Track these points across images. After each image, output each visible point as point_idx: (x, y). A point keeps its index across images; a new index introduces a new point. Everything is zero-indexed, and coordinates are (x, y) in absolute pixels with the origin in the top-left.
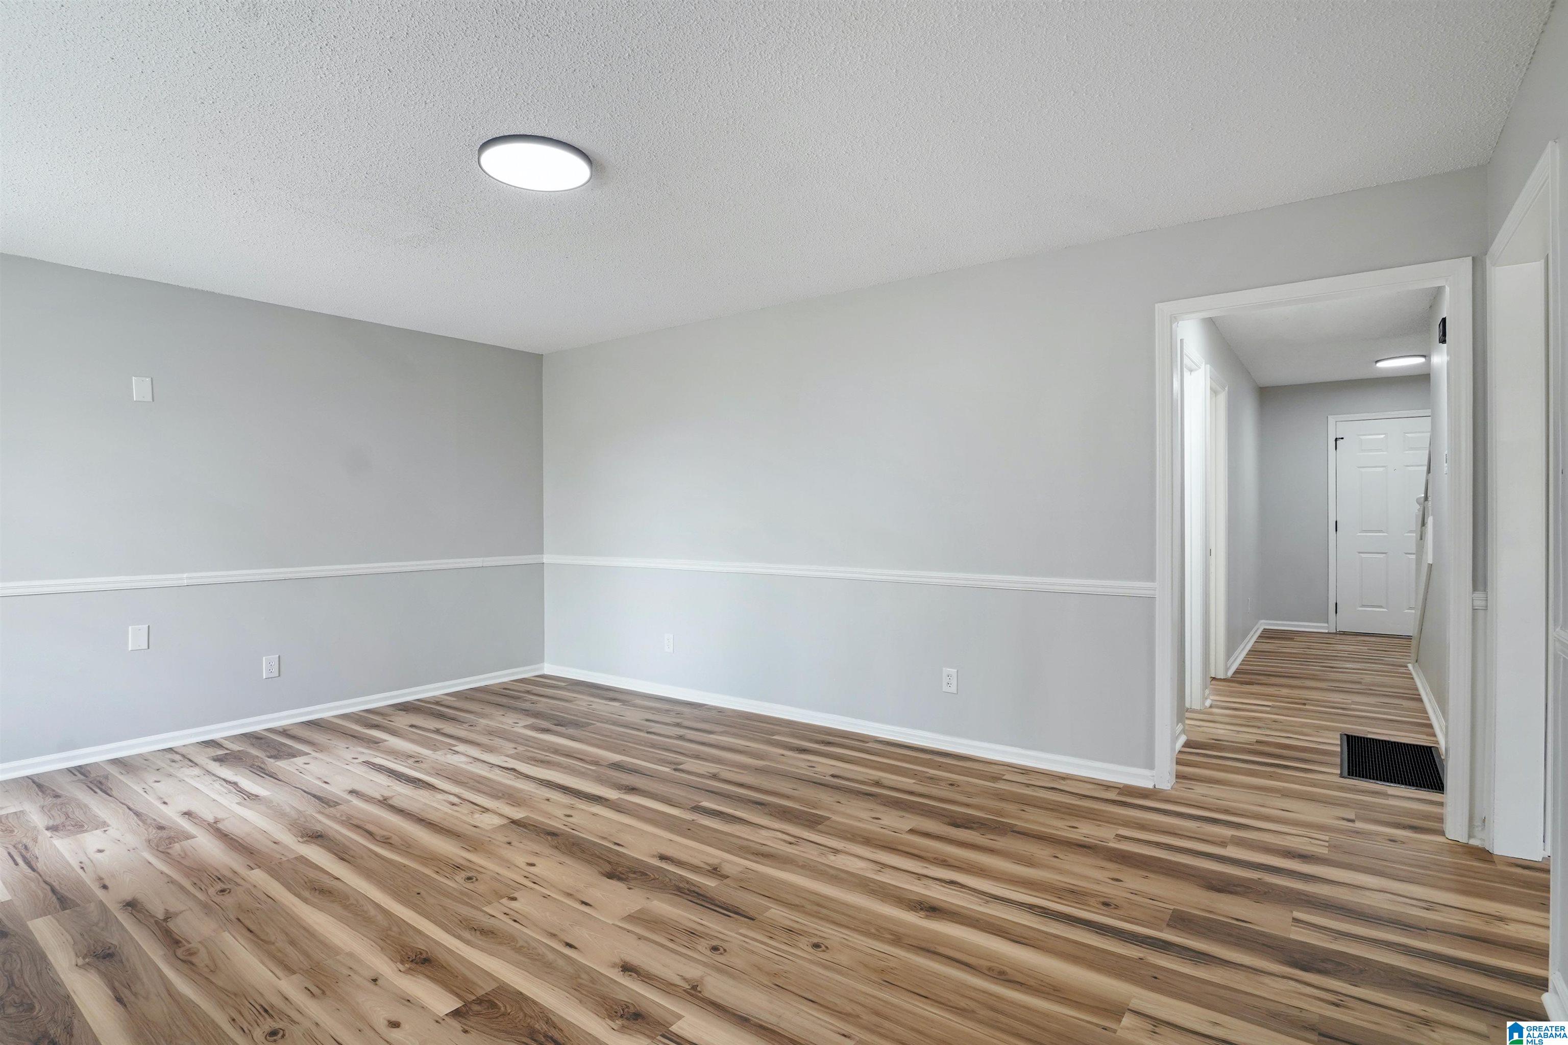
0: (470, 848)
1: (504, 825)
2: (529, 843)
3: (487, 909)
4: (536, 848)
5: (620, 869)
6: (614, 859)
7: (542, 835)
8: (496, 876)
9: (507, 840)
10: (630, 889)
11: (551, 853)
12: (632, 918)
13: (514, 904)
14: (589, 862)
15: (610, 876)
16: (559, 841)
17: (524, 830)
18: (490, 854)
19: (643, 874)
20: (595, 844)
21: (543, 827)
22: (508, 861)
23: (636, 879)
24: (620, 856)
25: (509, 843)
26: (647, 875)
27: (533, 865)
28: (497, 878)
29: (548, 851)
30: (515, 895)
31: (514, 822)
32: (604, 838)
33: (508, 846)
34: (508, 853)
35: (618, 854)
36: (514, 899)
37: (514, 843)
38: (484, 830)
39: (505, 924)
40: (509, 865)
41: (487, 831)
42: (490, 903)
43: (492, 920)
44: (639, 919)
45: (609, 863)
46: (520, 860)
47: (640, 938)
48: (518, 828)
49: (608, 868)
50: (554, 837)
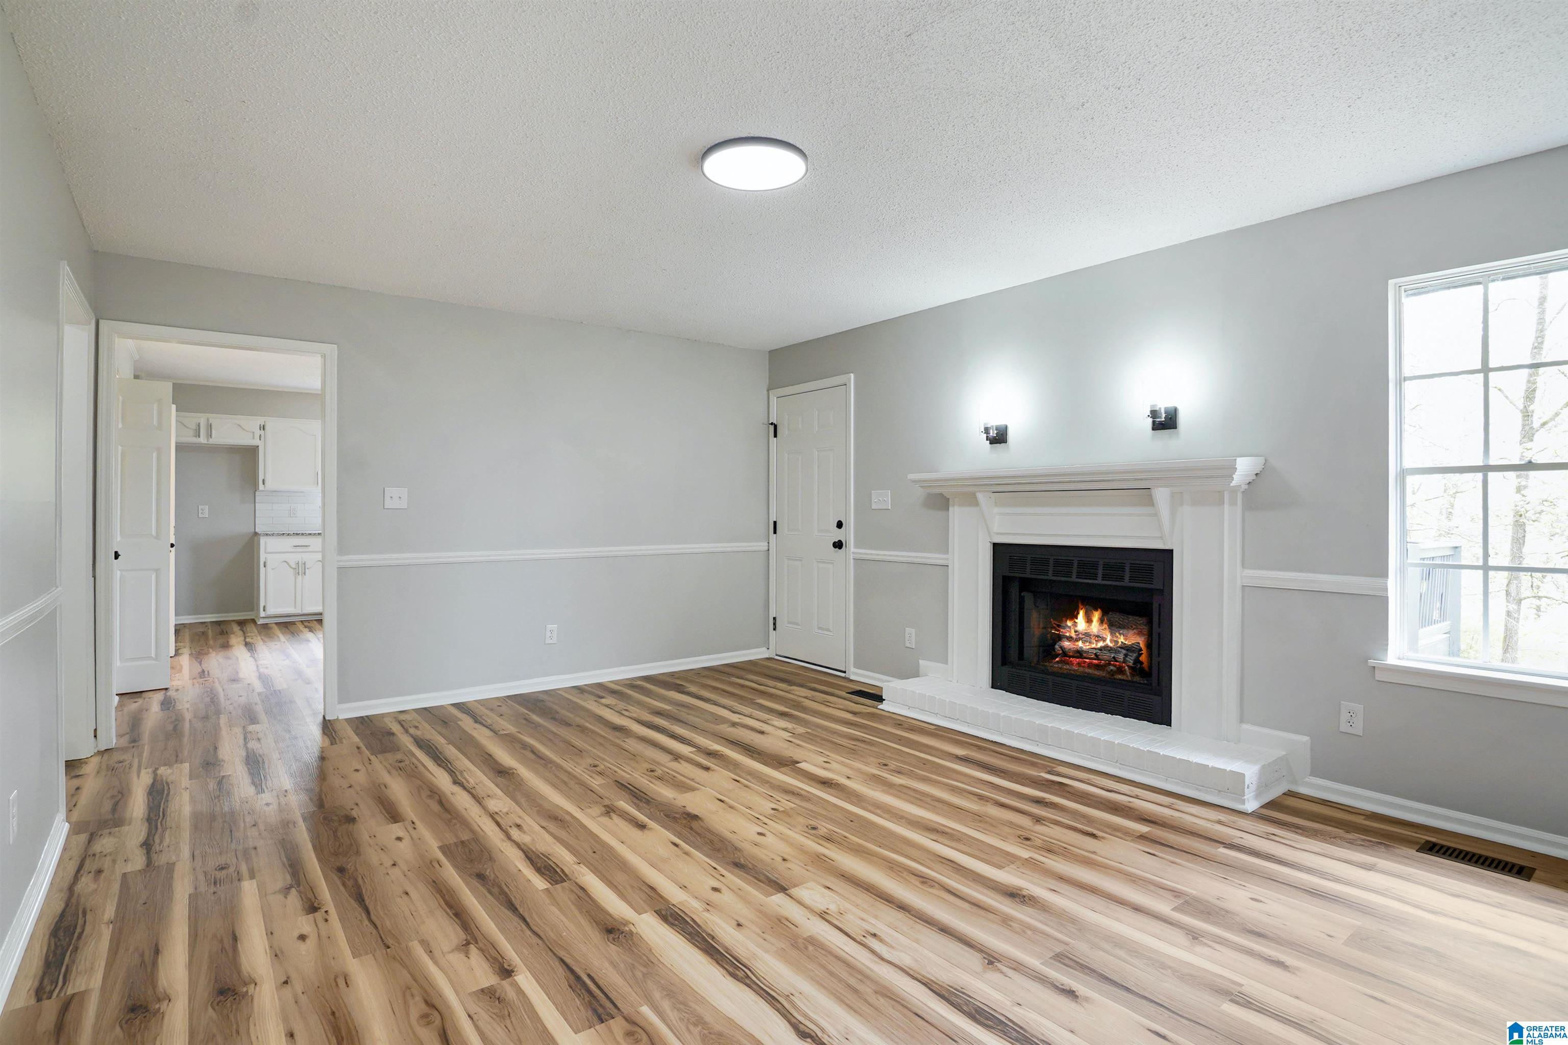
0: (823, 857)
1: (795, 886)
2: (763, 857)
3: (793, 805)
4: (756, 851)
5: (684, 822)
6: (685, 832)
7: (750, 865)
8: (791, 828)
9: (788, 865)
10: (685, 807)
11: (742, 843)
12: (693, 789)
13: (774, 806)
14: (709, 831)
15: (696, 817)
16: (733, 856)
17: (771, 876)
18: (802, 850)
19: (667, 816)
20: (696, 847)
21: (747, 876)
22: (782, 839)
23: (676, 813)
24: (679, 833)
25: (784, 860)
26: (665, 815)
27: (760, 834)
28: (791, 827)
29: (746, 846)
30: (773, 812)
31: (783, 889)
32: (687, 853)
33: (786, 857)
34: (784, 849)
35: (679, 835)
36: (773, 809)
37: (779, 859)
38: (818, 883)
39: (777, 795)
40: (782, 837)
41: (813, 880)
42: (791, 809)
43: (787, 799)
44: (688, 788)
45: (691, 828)
46: (770, 840)
47: (693, 780)
48: (777, 878)
49: (695, 824)
50: (737, 860)
